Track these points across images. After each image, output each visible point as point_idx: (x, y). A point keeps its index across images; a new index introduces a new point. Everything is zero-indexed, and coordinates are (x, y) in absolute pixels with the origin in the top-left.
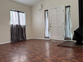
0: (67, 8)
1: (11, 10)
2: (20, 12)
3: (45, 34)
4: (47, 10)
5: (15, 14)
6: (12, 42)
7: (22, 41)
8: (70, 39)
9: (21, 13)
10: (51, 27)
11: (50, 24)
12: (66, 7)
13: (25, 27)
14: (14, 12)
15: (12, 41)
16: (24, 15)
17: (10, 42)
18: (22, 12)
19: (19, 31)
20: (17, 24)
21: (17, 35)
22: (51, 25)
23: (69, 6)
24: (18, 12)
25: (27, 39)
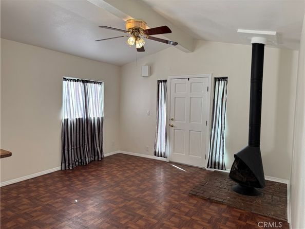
0: (217, 82)
1: (65, 79)
2: (90, 82)
3: (155, 145)
4: (165, 81)
5: (77, 90)
6: (63, 169)
7: (91, 162)
8: (223, 167)
9: (93, 85)
10: (173, 126)
11: (169, 119)
12: (217, 79)
13: (100, 123)
14: (72, 82)
15: (63, 165)
16: (99, 88)
17: (59, 168)
18: (95, 83)
19: (84, 137)
20: (81, 117)
21: (79, 148)
22: (172, 123)
23: (225, 79)
24: (84, 82)
25: (105, 155)
